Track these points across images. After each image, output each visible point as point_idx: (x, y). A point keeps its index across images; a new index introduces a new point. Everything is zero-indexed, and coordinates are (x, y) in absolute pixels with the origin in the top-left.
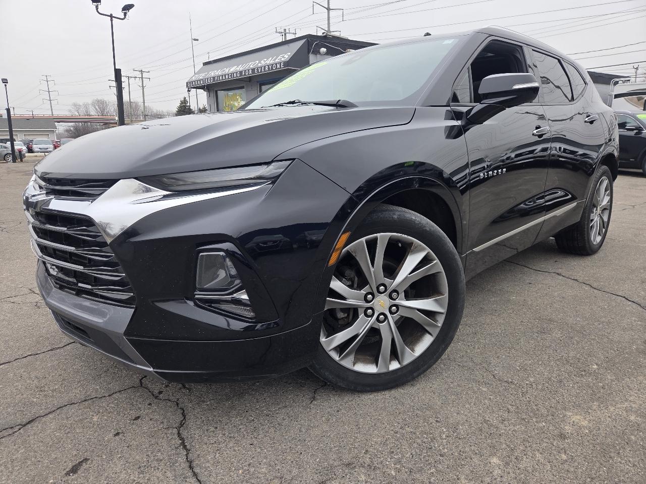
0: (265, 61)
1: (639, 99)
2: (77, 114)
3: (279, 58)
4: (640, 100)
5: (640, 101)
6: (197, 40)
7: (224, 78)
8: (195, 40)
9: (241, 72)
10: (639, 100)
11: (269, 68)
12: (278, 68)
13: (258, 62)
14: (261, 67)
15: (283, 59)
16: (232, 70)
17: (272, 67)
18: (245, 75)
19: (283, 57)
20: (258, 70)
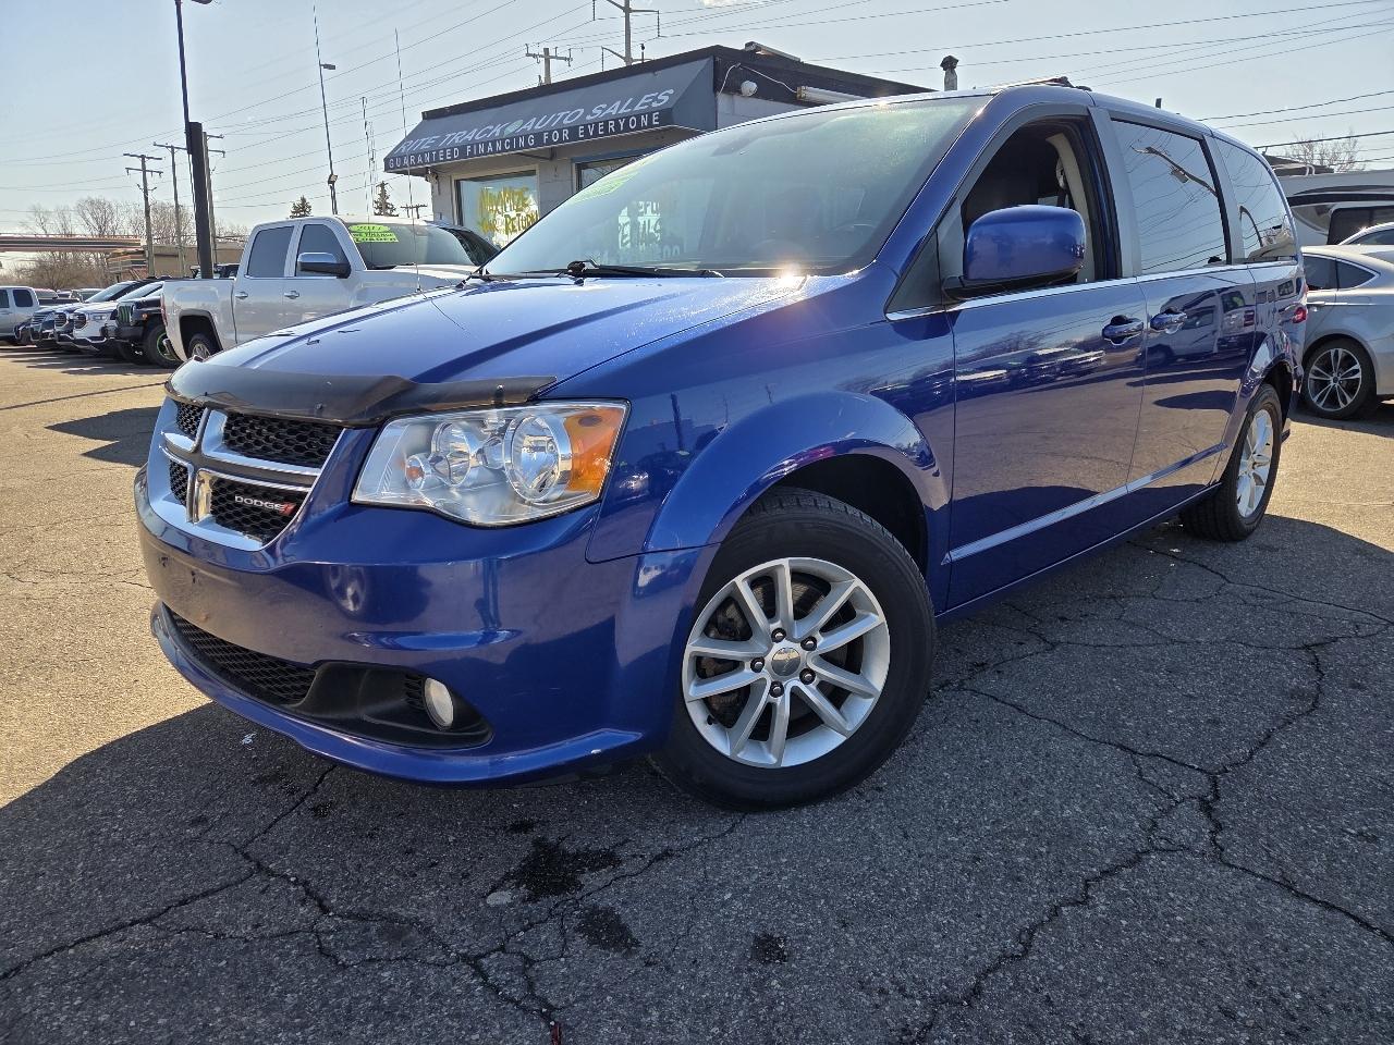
0: (604, 110)
1: (1321, 211)
2: (42, 232)
3: (643, 101)
4: (1322, 213)
5: (1322, 216)
6: (333, 67)
7: (490, 148)
8: (327, 66)
9: (538, 136)
10: (1319, 214)
11: (617, 126)
12: (645, 127)
13: (582, 111)
14: (597, 124)
15: (655, 105)
16: (510, 130)
17: (626, 124)
18: (550, 141)
19: (655, 99)
20: (586, 130)
